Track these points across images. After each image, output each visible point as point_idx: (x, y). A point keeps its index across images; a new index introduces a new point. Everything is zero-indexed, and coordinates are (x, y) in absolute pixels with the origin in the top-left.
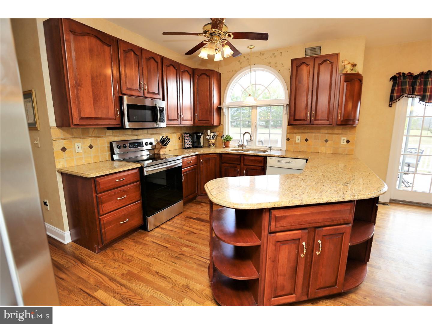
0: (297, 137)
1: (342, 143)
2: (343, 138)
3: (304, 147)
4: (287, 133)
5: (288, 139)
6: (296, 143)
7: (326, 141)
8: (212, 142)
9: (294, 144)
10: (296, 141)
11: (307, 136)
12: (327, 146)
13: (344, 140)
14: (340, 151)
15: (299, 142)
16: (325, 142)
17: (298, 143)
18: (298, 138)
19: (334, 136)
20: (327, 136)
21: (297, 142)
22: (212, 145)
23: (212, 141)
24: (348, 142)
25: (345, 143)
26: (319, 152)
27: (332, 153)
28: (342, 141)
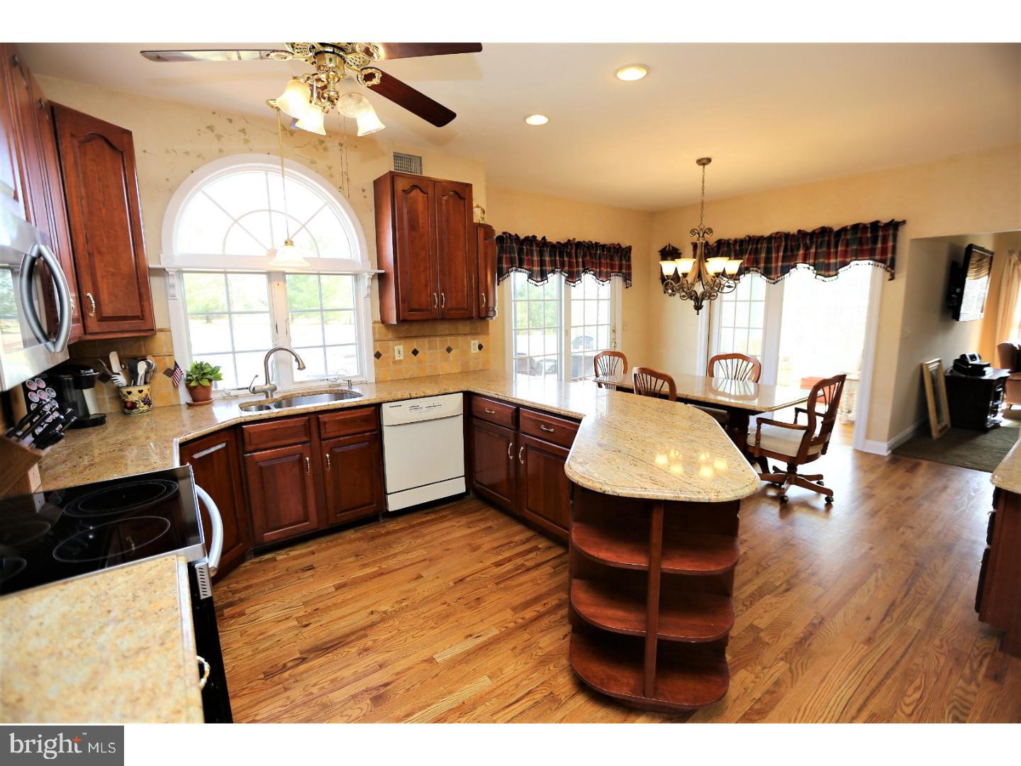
0: (396, 348)
1: (473, 352)
2: (473, 342)
3: (412, 367)
4: (374, 341)
5: (378, 355)
6: (395, 362)
7: (449, 350)
8: (143, 395)
9: (391, 363)
10: (394, 357)
11: (414, 344)
12: (451, 359)
13: (474, 343)
14: (472, 367)
15: (402, 358)
16: (447, 353)
17: (400, 361)
18: (399, 350)
19: (460, 339)
20: (449, 341)
21: (397, 358)
22: (142, 404)
23: (141, 392)
24: (480, 347)
25: (477, 350)
26: (441, 373)
27: (461, 372)
28: (472, 347)
